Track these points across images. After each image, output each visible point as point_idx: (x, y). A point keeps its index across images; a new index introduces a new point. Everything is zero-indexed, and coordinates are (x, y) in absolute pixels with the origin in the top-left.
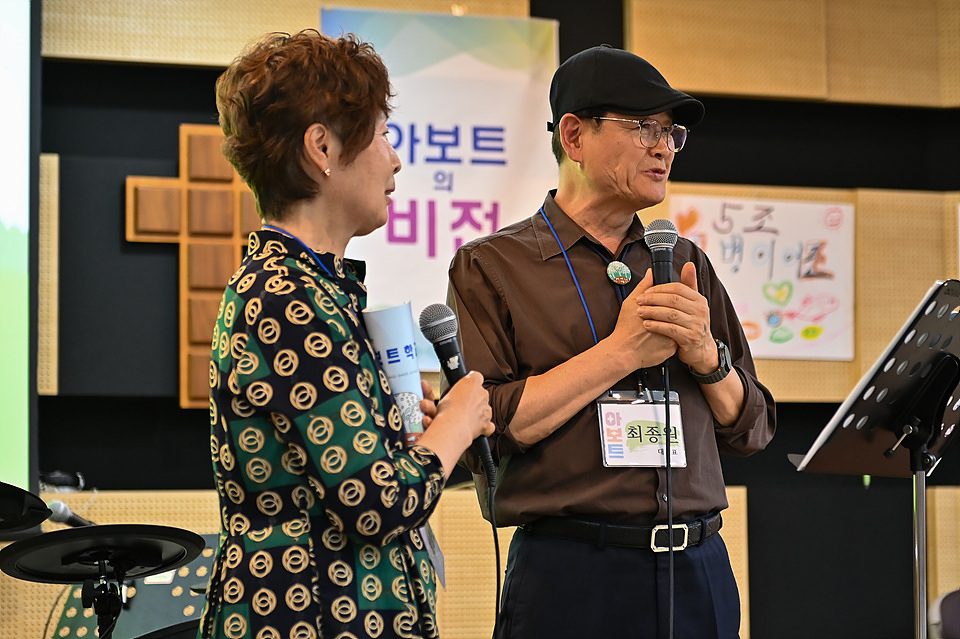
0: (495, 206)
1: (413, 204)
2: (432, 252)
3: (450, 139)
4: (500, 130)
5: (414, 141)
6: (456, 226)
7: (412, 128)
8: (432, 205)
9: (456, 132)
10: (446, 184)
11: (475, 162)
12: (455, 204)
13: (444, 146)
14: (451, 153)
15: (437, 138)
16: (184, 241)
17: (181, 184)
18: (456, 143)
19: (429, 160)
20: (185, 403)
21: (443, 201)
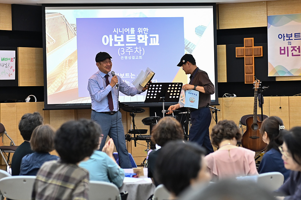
0: (299, 47)
1: (284, 47)
2: (288, 56)
3: (291, 36)
4: (300, 33)
5: (284, 37)
6: (292, 51)
7: (284, 34)
8: (288, 47)
9: (292, 35)
10: (290, 44)
11: (295, 39)
12: (292, 47)
13: (289, 37)
14: (291, 38)
15: (288, 36)
16: (245, 57)
17: (244, 48)
18: (292, 37)
19: (286, 40)
20: (245, 83)
21: (290, 46)
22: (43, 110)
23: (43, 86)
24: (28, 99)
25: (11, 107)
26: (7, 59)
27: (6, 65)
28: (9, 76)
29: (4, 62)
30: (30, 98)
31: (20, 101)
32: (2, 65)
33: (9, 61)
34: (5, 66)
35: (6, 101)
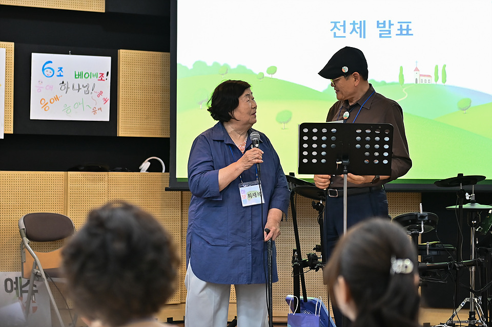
22: (167, 189)
23: (169, 137)
24: (146, 165)
25: (93, 180)
26: (90, 75)
27: (86, 89)
28: (95, 112)
29: (82, 81)
30: (150, 163)
31: (121, 168)
32: (76, 87)
33: (95, 80)
34: (83, 90)
35: (82, 168)
